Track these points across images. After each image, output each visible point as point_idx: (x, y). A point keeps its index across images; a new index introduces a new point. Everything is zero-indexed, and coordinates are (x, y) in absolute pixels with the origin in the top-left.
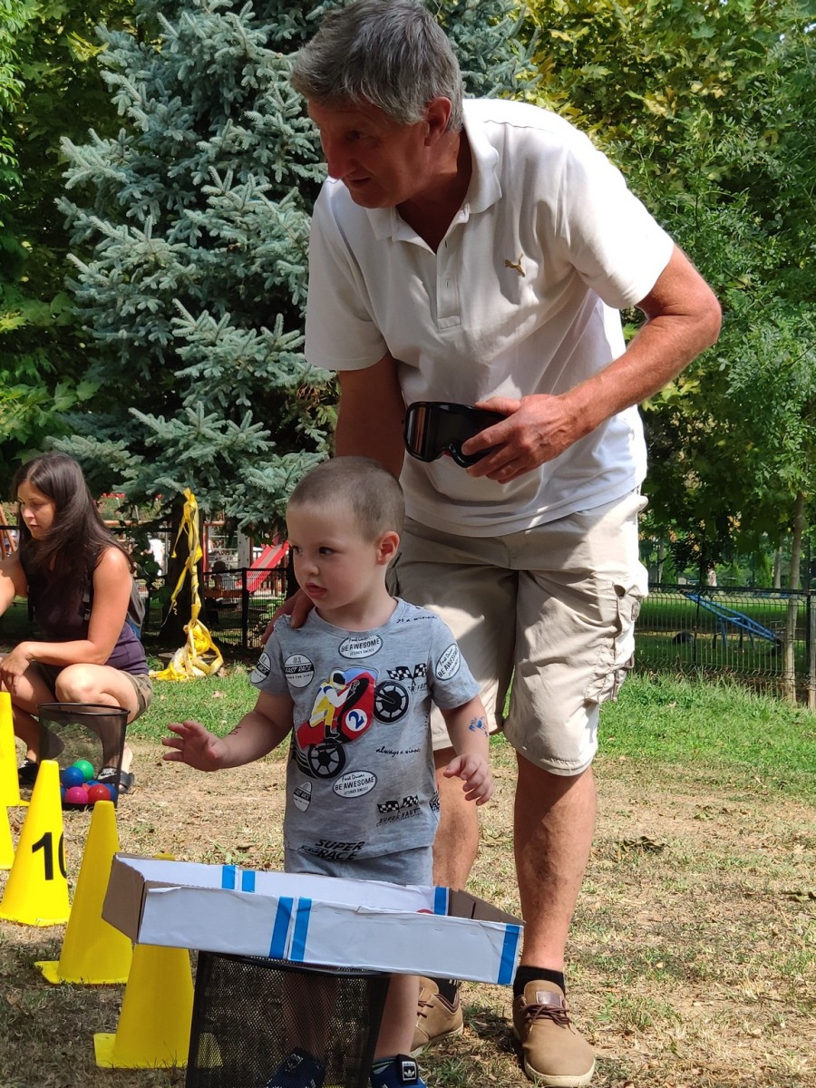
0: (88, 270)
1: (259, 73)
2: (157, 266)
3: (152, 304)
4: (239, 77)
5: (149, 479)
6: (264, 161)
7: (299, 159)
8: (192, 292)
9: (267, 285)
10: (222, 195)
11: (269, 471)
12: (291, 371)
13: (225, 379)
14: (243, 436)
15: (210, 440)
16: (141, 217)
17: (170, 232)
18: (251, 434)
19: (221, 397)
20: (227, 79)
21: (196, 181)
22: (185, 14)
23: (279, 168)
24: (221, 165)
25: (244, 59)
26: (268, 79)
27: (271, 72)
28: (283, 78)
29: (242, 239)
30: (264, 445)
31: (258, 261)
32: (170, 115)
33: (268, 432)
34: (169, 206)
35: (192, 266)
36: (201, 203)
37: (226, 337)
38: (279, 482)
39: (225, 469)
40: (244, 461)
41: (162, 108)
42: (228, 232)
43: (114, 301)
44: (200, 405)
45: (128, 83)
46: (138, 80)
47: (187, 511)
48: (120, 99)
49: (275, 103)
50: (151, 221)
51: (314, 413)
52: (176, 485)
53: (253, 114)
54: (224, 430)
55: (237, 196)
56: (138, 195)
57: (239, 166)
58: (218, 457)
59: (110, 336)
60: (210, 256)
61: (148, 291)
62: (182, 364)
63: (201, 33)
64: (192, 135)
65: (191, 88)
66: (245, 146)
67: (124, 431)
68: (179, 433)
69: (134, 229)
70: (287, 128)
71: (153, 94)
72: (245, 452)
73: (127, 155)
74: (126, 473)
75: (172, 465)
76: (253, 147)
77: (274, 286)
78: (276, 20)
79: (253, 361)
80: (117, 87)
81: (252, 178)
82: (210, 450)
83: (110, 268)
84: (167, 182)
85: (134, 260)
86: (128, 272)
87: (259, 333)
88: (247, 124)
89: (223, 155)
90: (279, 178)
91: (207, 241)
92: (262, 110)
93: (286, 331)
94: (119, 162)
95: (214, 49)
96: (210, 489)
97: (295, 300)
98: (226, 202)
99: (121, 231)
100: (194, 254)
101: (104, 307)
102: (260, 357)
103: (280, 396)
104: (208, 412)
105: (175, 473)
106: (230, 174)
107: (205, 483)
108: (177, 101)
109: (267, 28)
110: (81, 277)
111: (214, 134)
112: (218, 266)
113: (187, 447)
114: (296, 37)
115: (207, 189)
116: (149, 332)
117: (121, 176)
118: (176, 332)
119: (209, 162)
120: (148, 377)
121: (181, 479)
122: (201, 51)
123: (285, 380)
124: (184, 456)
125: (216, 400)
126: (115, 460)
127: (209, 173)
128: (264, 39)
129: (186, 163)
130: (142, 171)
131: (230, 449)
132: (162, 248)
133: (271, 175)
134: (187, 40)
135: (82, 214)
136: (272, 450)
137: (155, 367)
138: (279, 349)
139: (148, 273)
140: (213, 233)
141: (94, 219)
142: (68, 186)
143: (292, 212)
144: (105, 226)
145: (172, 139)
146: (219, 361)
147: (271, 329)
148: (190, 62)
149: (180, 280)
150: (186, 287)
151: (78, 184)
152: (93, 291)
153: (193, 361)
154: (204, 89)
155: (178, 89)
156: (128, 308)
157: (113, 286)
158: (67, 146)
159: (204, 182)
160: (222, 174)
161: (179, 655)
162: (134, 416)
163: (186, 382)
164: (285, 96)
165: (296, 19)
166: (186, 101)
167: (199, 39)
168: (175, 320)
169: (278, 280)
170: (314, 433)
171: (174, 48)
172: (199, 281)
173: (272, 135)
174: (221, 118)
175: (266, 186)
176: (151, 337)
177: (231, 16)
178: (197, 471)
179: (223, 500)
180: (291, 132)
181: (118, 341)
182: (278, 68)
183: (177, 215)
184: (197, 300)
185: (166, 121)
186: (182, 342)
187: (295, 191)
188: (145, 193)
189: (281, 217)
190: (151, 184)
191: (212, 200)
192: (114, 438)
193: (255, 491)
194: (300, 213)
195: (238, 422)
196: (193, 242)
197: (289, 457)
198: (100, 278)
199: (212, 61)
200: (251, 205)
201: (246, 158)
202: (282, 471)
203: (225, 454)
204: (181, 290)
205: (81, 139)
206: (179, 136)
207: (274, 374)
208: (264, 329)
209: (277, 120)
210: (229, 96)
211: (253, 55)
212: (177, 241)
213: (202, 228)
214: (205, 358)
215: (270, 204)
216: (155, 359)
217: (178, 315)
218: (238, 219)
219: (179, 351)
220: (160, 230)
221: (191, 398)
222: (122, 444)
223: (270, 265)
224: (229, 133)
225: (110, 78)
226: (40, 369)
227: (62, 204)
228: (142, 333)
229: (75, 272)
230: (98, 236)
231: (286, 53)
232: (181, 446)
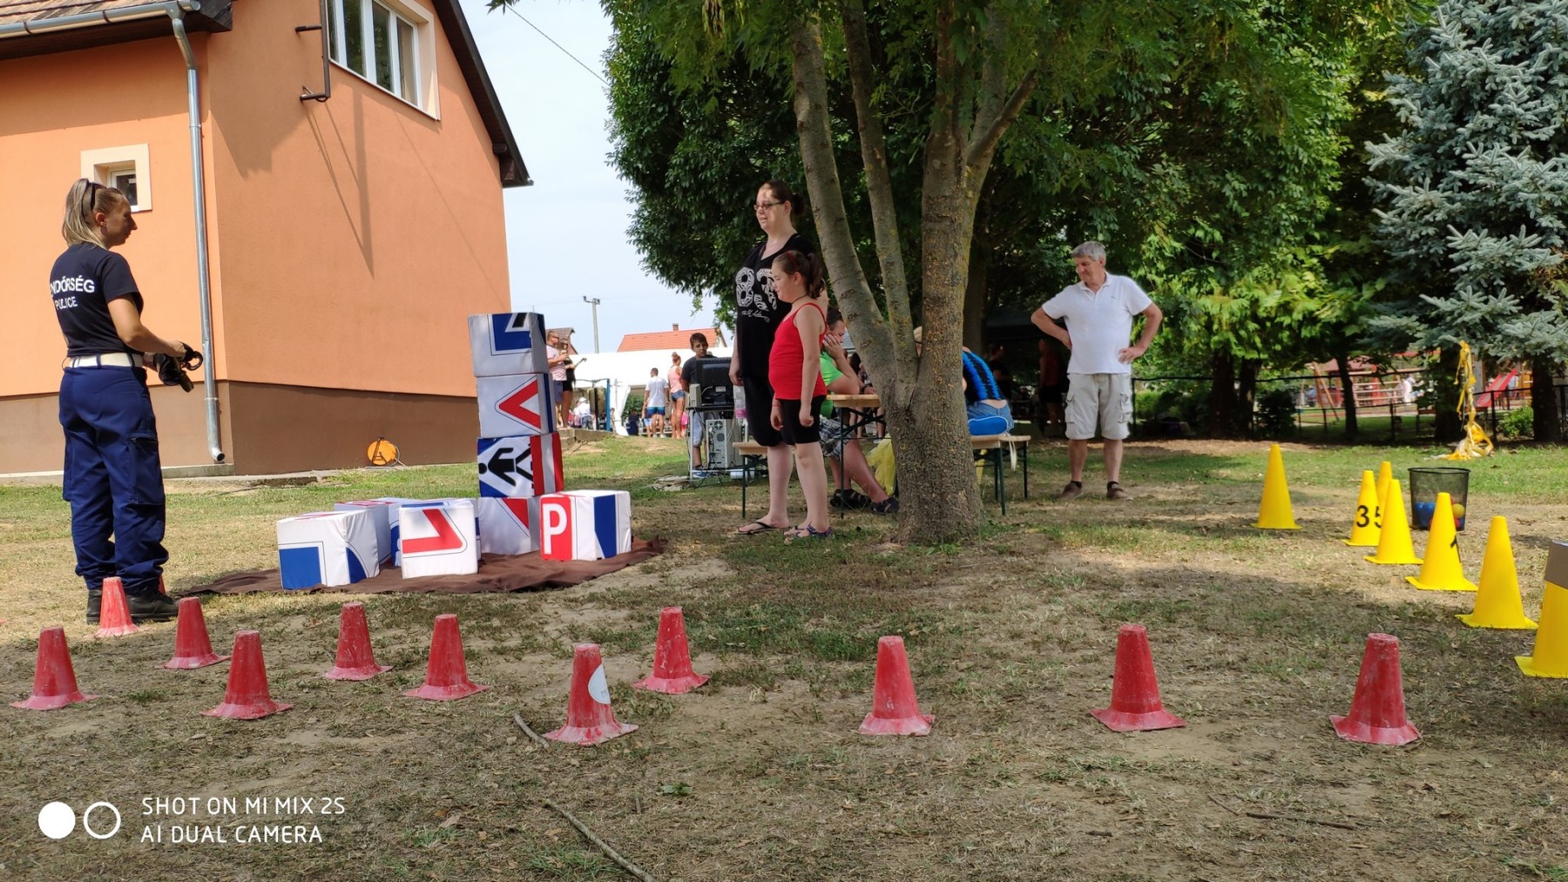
0: (1386, 217)
1: (1498, 80)
2: (1432, 208)
3: (1431, 231)
4: (1483, 85)
5: (1434, 337)
6: (1504, 132)
7: (1528, 128)
8: (1458, 220)
9: (1511, 209)
10: (1475, 158)
11: (1519, 324)
12: (1531, 260)
13: (1485, 270)
14: (1500, 304)
15: (1476, 309)
16: (1420, 180)
17: (1441, 186)
18: (1505, 302)
19: (1483, 282)
20: (1475, 87)
21: (1458, 152)
22: (1445, 54)
23: (1515, 136)
24: (1474, 140)
25: (1487, 74)
26: (1504, 83)
27: (1506, 78)
28: (1515, 81)
29: (1491, 182)
30: (1515, 309)
31: (1504, 196)
32: (1437, 115)
33: (1517, 301)
34: (1439, 170)
35: (1458, 205)
36: (1462, 165)
37: (1484, 244)
38: (1527, 331)
39: (1488, 326)
40: (1500, 320)
41: (1432, 113)
42: (1482, 180)
43: (1404, 233)
44: (1469, 288)
45: (1407, 101)
46: (1413, 100)
47: (1462, 354)
48: (1403, 113)
49: (1510, 96)
50: (1428, 181)
51: (1548, 285)
52: (1455, 339)
53: (1495, 106)
54: (1486, 302)
55: (1488, 157)
56: (1417, 167)
57: (1486, 139)
58: (1483, 319)
59: (1403, 254)
60: (1470, 196)
61: (1428, 224)
62: (1453, 264)
63: (1456, 63)
64: (1452, 126)
65: (1450, 97)
66: (1490, 126)
67: (1414, 310)
68: (1454, 307)
69: (1417, 188)
70: (1520, 110)
71: (1426, 105)
72: (1501, 315)
73: (1409, 145)
74: (1418, 335)
75: (1449, 327)
76: (1496, 126)
77: (1517, 209)
78: (1507, 46)
79: (1504, 257)
80: (1400, 106)
81: (1497, 145)
82: (1477, 316)
83: (1400, 215)
84: (1436, 156)
85: (1417, 206)
86: (1413, 214)
87: (1509, 239)
88: (1491, 112)
89: (1474, 134)
90: (1515, 142)
91: (1466, 186)
92: (1501, 103)
93: (1527, 235)
94: (1403, 150)
95: (1465, 72)
96: (1478, 340)
97: (1532, 215)
98: (1479, 162)
99: (1407, 191)
100: (1458, 197)
101: (1397, 237)
102: (1509, 254)
103: (1524, 276)
104: (1474, 292)
105: (1453, 331)
106: (1481, 145)
107: (1473, 336)
108: (1442, 106)
109: (1500, 52)
110: (1384, 221)
111: (1467, 122)
112: (1475, 202)
113: (1460, 315)
114: (1522, 53)
115: (1466, 156)
116: (1430, 248)
117: (1406, 157)
118: (1450, 245)
119: (1465, 140)
120: (1429, 275)
121: (1457, 335)
122: (1457, 75)
123: (1528, 266)
124: (1459, 320)
125: (1479, 284)
126: (1409, 328)
127: (1467, 146)
128: (1500, 59)
129: (1449, 143)
130: (1419, 153)
131: (1490, 313)
132: (1436, 196)
133: (1509, 141)
134: (1446, 70)
135: (1381, 185)
136: (1520, 312)
137: (1434, 268)
138: (1522, 248)
139: (1427, 213)
140: (1471, 182)
141: (1390, 186)
142: (1371, 169)
143: (1526, 161)
144: (1397, 189)
145: (1439, 130)
146: (1480, 259)
147: (1517, 235)
148: (1449, 82)
149: (1449, 214)
150: (1454, 218)
151: (1377, 168)
152: (1391, 229)
153: (1462, 261)
154: (1459, 96)
155: (1441, 99)
156: (1415, 235)
157: (1404, 224)
158: (1369, 145)
159: (1462, 153)
160: (1476, 146)
161: (1463, 444)
162: (1422, 300)
163: (1457, 275)
164: (1517, 91)
165: (1522, 43)
166: (1448, 105)
167: (1454, 67)
168: (1449, 238)
169: (1519, 205)
170: (1550, 298)
171: (1438, 76)
172: (1462, 213)
173: (1509, 117)
174: (1472, 112)
175: (1509, 148)
176: (1432, 251)
177: (1476, 49)
178: (1468, 329)
179: (1487, 346)
180: (1522, 112)
181: (1409, 258)
182: (1510, 75)
183: (1443, 175)
184: (1461, 224)
185: (1434, 120)
186: (1454, 250)
187: (1528, 148)
188: (1422, 165)
189: (1519, 165)
190: (1425, 160)
191: (1469, 162)
192: (1409, 315)
193: (1508, 339)
194: (1532, 161)
195: (1496, 296)
196: (1456, 189)
197: (1533, 315)
198: (1396, 220)
199: (1464, 79)
200: (1497, 161)
201: (1491, 134)
202: (1529, 324)
203: (1488, 317)
204: (1451, 218)
205: (1378, 140)
206: (1444, 127)
207: (1520, 264)
208: (1512, 236)
209: (1513, 107)
210: (1477, 97)
211: (1492, 70)
212: (1444, 191)
213: (1462, 180)
214: (1469, 259)
215: (1513, 159)
216: (1433, 264)
217: (1451, 234)
218: (1488, 171)
219: (1451, 256)
220: (1433, 186)
221: (1459, 285)
222: (1414, 317)
223: (1513, 195)
224: (1479, 120)
225: (1395, 102)
226: (1353, 279)
227: (1367, 181)
228: (1425, 248)
229: (1377, 219)
230: (1392, 195)
231: (1516, 64)
232: (1456, 315)
